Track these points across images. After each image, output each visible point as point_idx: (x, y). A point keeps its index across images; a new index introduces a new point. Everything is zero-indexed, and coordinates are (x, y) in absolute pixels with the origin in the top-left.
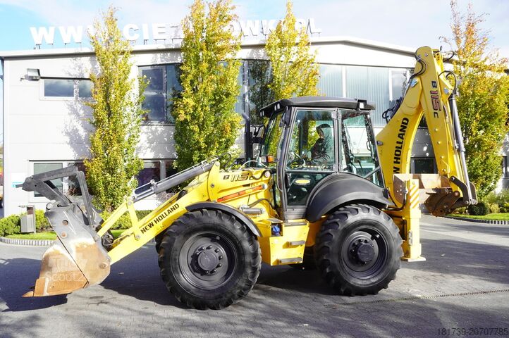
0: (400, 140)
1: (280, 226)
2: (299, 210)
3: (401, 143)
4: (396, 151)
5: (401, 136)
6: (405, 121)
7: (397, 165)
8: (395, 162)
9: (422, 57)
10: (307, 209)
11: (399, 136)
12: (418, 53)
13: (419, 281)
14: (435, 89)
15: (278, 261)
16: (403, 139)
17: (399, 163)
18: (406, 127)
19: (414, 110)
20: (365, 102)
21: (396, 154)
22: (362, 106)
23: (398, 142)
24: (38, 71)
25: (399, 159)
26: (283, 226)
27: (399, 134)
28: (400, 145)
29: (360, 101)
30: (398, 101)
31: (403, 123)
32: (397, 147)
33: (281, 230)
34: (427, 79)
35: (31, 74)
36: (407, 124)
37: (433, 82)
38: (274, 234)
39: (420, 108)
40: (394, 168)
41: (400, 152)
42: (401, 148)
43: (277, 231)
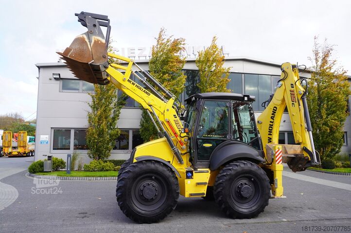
0: (272, 121)
1: (192, 172)
2: (206, 162)
3: (273, 122)
4: (270, 127)
5: (272, 118)
6: (275, 109)
7: (270, 136)
8: (269, 134)
9: (285, 69)
10: (210, 162)
11: (271, 118)
12: (282, 67)
14: (292, 89)
15: (191, 195)
16: (273, 120)
17: (271, 135)
18: (275, 113)
19: (280, 102)
20: (248, 96)
21: (269, 129)
22: (246, 99)
23: (271, 122)
24: (59, 75)
25: (271, 132)
26: (194, 172)
27: (272, 117)
28: (271, 124)
29: (245, 96)
30: (271, 96)
31: (274, 110)
32: (270, 125)
33: (192, 175)
34: (288, 82)
35: (55, 76)
36: (276, 110)
37: (292, 84)
38: (188, 177)
39: (284, 100)
40: (269, 138)
41: (272, 127)
42: (272, 125)
43: (189, 175)
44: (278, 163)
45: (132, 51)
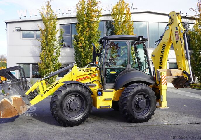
0: (162, 54)
1: (101, 91)
2: (112, 85)
3: (162, 55)
4: (160, 59)
5: (162, 52)
6: (164, 46)
7: (160, 65)
8: (160, 64)
9: (172, 16)
10: (115, 84)
11: (161, 52)
12: (170, 15)
13: (169, 117)
14: (177, 31)
15: (101, 107)
16: (163, 53)
17: (161, 64)
18: (164, 48)
19: (168, 41)
20: (142, 37)
21: (160, 61)
22: (141, 39)
23: (161, 55)
24: (20, 27)
25: (162, 62)
26: (103, 91)
27: (162, 51)
28: (162, 56)
29: (140, 37)
30: (161, 36)
31: (163, 46)
32: (161, 57)
33: (102, 93)
34: (174, 26)
35: (17, 29)
36: (165, 47)
37: (176, 28)
38: (99, 95)
39: (170, 40)
40: (159, 66)
41: (162, 59)
42: (162, 58)
43: (100, 93)
44: (163, 84)
45: (69, 9)
